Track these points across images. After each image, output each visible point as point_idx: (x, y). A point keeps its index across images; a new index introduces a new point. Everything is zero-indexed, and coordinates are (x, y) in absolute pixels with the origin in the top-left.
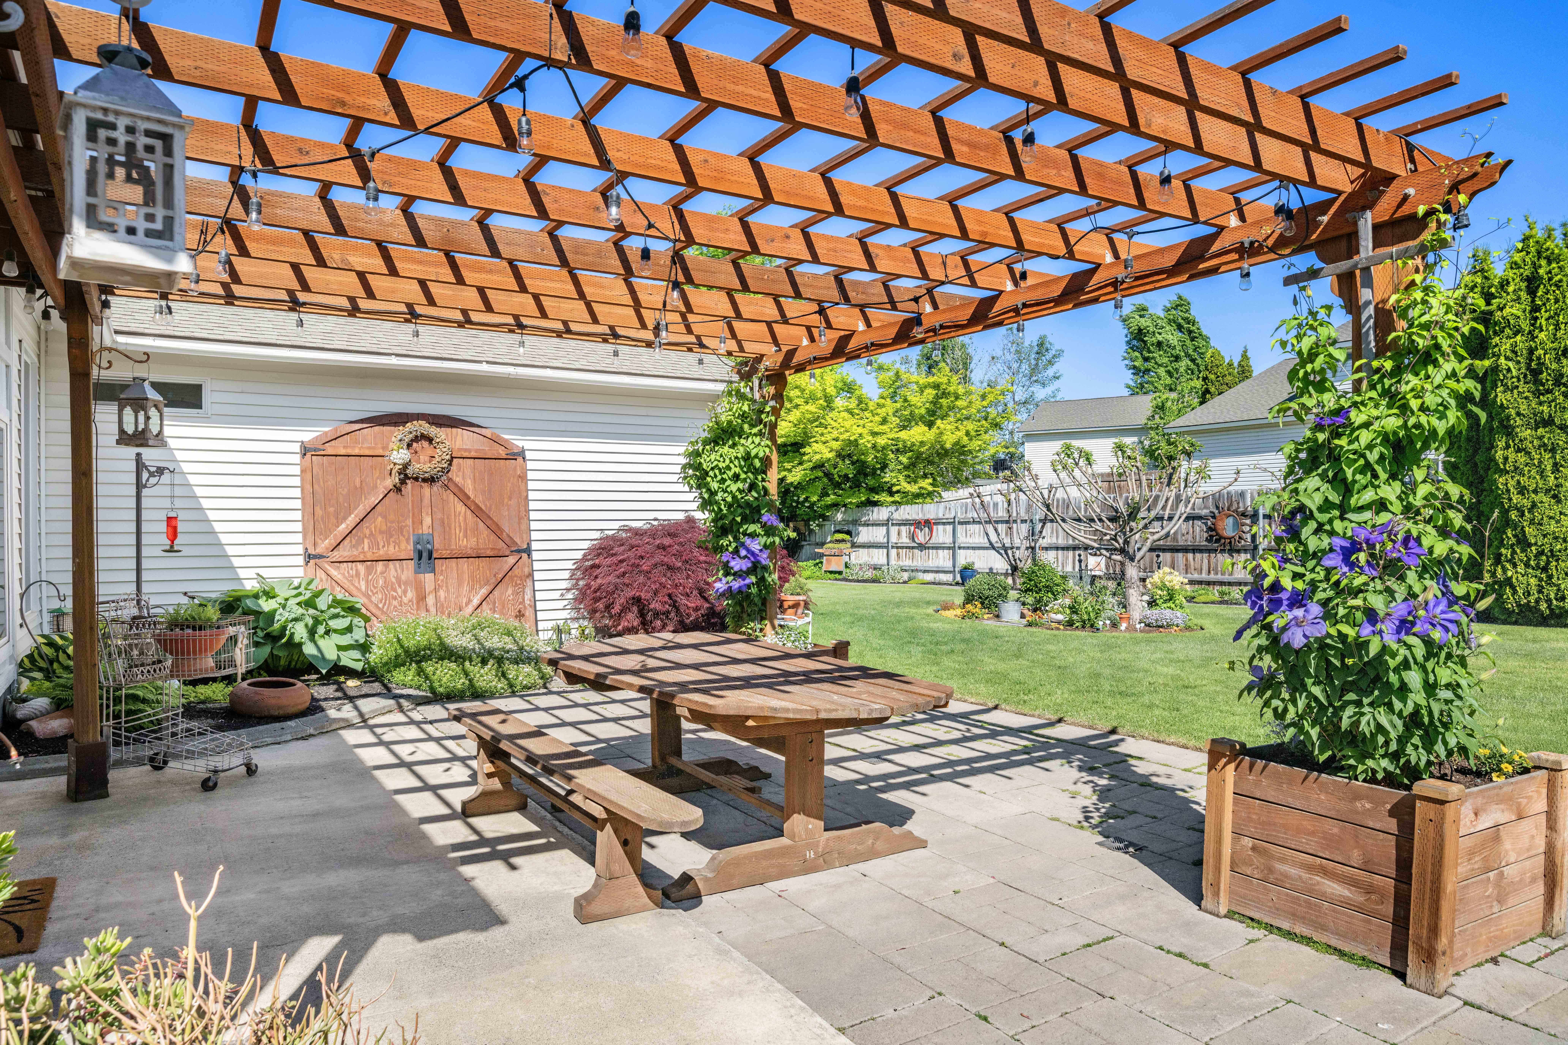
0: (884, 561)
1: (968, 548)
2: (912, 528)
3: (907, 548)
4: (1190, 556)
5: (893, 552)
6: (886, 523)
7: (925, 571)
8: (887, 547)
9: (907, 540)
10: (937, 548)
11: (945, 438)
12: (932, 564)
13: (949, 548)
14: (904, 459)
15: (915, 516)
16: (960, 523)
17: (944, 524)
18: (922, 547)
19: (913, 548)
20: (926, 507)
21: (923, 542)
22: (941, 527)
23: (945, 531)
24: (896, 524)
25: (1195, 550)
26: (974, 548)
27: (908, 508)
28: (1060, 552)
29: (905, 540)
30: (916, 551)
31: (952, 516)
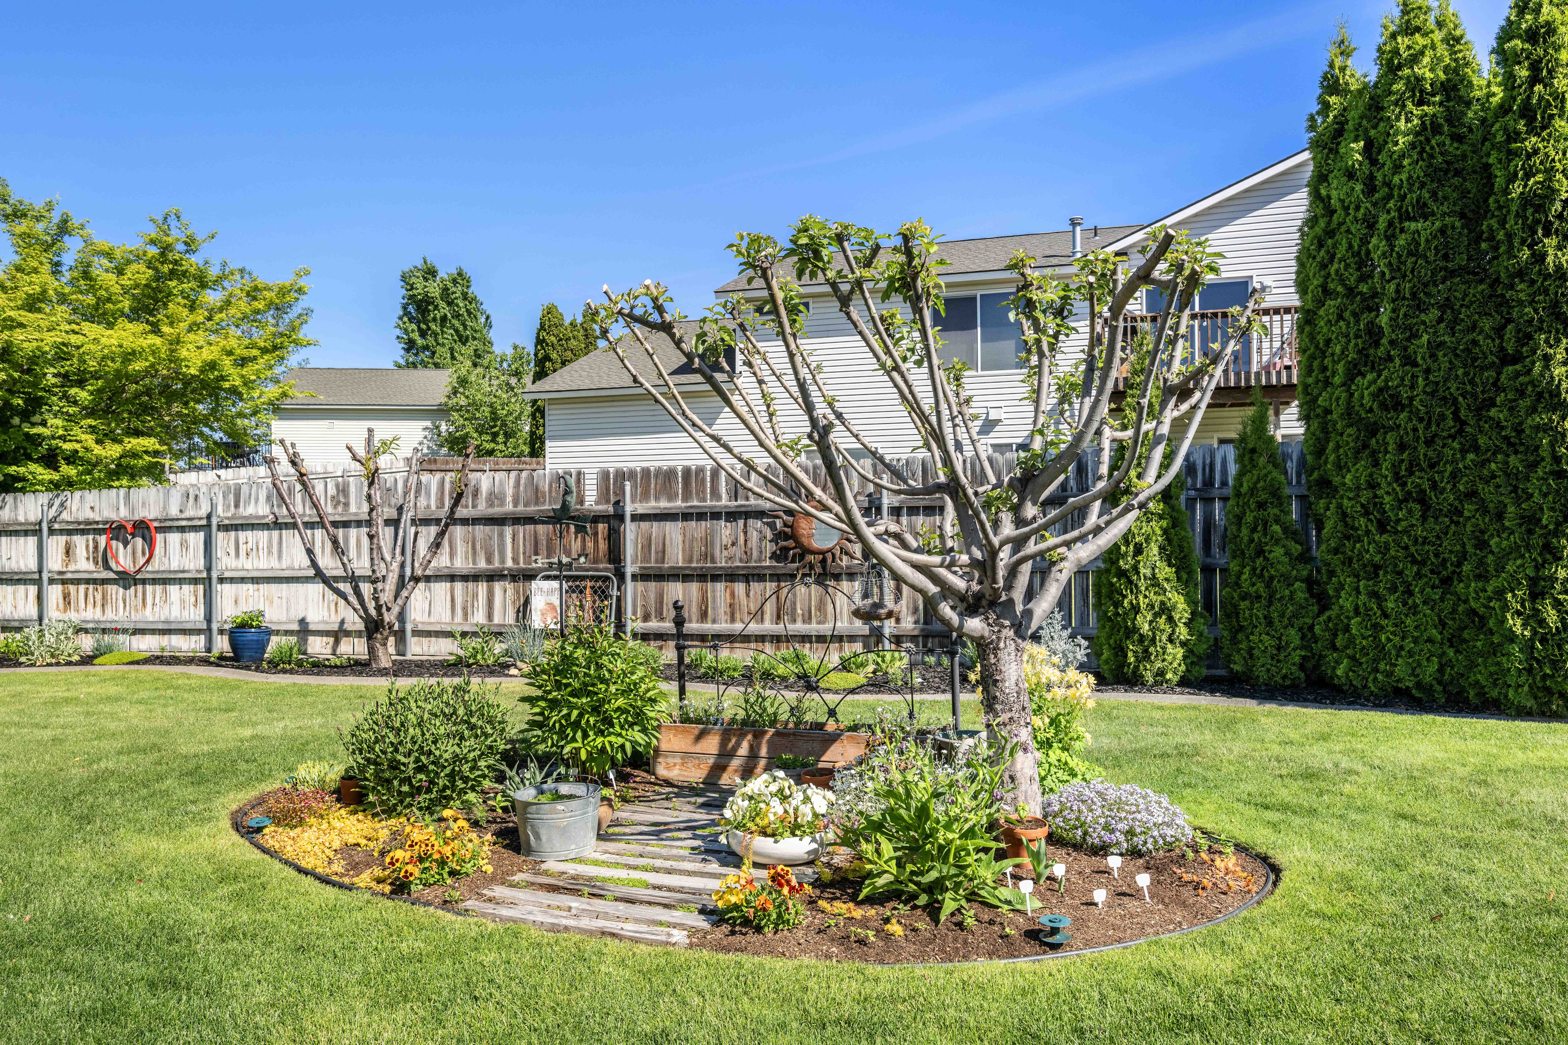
0: (31, 611)
1: (243, 580)
2: (102, 540)
3: (88, 581)
4: (740, 588)
5: (54, 593)
6: (33, 530)
7: (137, 632)
8: (38, 582)
9: (91, 567)
10: (165, 582)
11: (184, 353)
12: (150, 615)
13: (195, 581)
14: (83, 395)
15: (109, 514)
16: (225, 528)
17: (182, 529)
18: (126, 580)
19: (104, 582)
20: (138, 495)
21: (131, 569)
22: (174, 538)
23: (184, 545)
24: (61, 532)
25: (750, 576)
26: (255, 580)
27: (92, 497)
28: (459, 586)
29: (83, 564)
30: (112, 589)
31: (204, 511)
